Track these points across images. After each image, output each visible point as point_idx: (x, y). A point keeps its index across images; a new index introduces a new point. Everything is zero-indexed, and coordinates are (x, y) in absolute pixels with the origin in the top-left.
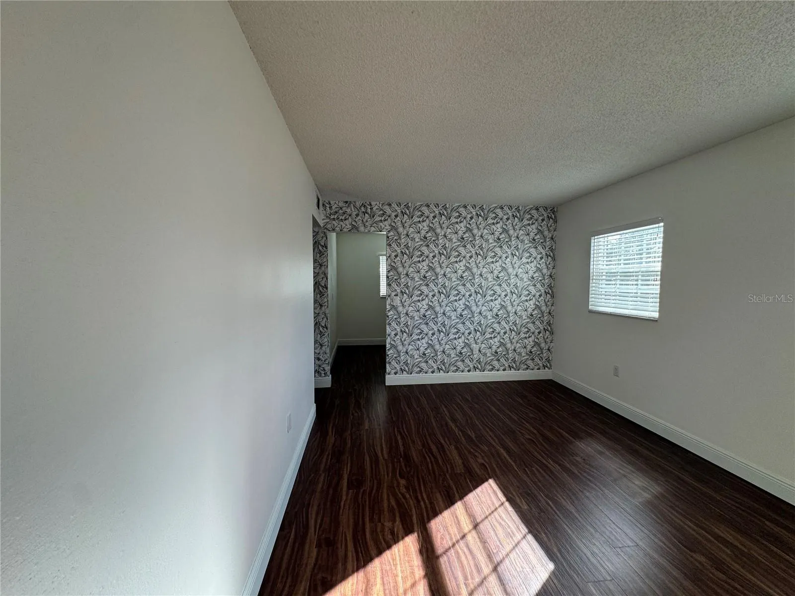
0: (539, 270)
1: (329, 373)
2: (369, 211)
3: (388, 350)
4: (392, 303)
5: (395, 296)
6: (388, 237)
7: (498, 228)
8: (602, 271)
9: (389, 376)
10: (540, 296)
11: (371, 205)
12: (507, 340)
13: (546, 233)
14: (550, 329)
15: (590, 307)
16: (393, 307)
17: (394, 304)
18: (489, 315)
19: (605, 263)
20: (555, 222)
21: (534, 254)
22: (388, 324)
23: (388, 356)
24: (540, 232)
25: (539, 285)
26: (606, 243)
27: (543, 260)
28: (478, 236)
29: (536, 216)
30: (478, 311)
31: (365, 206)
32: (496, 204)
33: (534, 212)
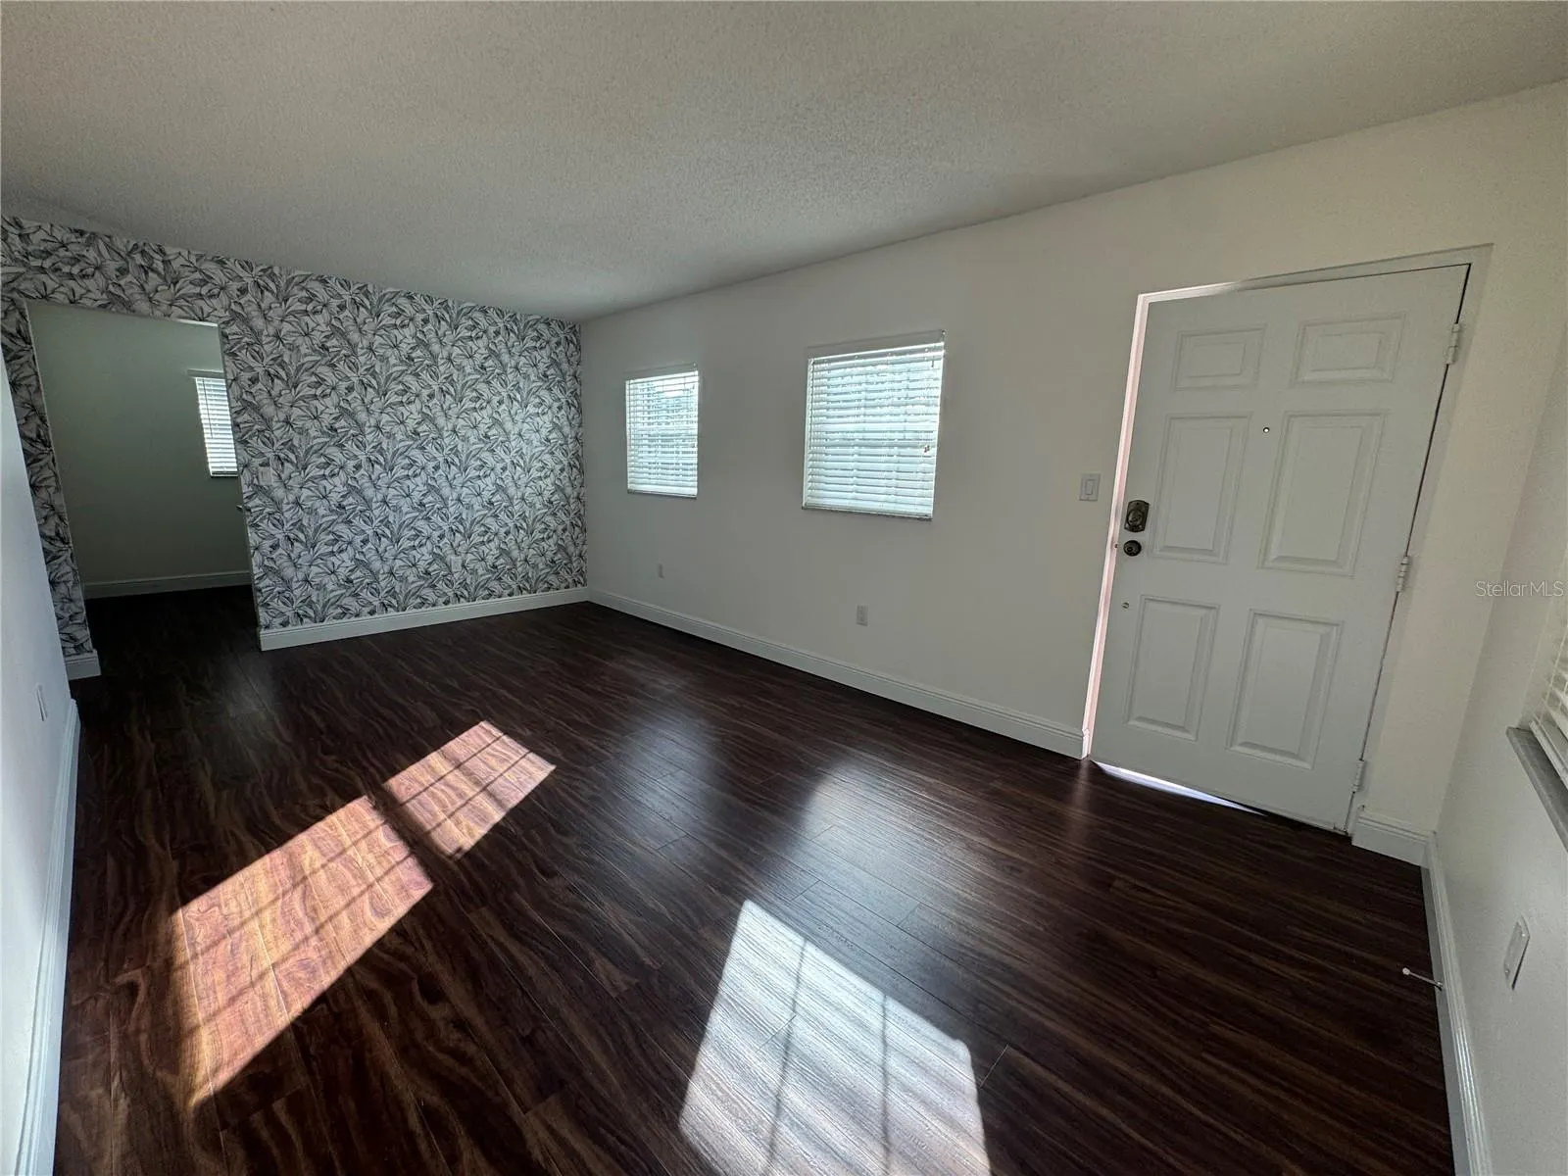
0: (556, 427)
1: (89, 645)
2: (160, 266)
3: (259, 578)
4: (255, 481)
5: (261, 465)
6: (225, 336)
7: (480, 347)
8: (643, 433)
9: (267, 631)
10: (562, 470)
11: (161, 252)
12: (512, 545)
13: (565, 366)
14: (579, 524)
15: (629, 486)
16: (259, 490)
17: (262, 483)
18: (476, 503)
19: (646, 420)
20: (579, 349)
21: (548, 400)
22: (251, 526)
23: (260, 590)
24: (555, 363)
25: (558, 453)
26: (646, 391)
27: (563, 412)
28: (443, 358)
29: (546, 334)
30: (455, 496)
31: (143, 252)
32: (473, 302)
33: (541, 327)
